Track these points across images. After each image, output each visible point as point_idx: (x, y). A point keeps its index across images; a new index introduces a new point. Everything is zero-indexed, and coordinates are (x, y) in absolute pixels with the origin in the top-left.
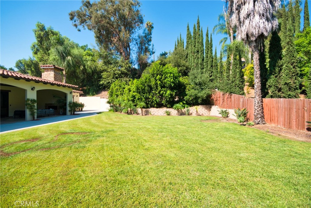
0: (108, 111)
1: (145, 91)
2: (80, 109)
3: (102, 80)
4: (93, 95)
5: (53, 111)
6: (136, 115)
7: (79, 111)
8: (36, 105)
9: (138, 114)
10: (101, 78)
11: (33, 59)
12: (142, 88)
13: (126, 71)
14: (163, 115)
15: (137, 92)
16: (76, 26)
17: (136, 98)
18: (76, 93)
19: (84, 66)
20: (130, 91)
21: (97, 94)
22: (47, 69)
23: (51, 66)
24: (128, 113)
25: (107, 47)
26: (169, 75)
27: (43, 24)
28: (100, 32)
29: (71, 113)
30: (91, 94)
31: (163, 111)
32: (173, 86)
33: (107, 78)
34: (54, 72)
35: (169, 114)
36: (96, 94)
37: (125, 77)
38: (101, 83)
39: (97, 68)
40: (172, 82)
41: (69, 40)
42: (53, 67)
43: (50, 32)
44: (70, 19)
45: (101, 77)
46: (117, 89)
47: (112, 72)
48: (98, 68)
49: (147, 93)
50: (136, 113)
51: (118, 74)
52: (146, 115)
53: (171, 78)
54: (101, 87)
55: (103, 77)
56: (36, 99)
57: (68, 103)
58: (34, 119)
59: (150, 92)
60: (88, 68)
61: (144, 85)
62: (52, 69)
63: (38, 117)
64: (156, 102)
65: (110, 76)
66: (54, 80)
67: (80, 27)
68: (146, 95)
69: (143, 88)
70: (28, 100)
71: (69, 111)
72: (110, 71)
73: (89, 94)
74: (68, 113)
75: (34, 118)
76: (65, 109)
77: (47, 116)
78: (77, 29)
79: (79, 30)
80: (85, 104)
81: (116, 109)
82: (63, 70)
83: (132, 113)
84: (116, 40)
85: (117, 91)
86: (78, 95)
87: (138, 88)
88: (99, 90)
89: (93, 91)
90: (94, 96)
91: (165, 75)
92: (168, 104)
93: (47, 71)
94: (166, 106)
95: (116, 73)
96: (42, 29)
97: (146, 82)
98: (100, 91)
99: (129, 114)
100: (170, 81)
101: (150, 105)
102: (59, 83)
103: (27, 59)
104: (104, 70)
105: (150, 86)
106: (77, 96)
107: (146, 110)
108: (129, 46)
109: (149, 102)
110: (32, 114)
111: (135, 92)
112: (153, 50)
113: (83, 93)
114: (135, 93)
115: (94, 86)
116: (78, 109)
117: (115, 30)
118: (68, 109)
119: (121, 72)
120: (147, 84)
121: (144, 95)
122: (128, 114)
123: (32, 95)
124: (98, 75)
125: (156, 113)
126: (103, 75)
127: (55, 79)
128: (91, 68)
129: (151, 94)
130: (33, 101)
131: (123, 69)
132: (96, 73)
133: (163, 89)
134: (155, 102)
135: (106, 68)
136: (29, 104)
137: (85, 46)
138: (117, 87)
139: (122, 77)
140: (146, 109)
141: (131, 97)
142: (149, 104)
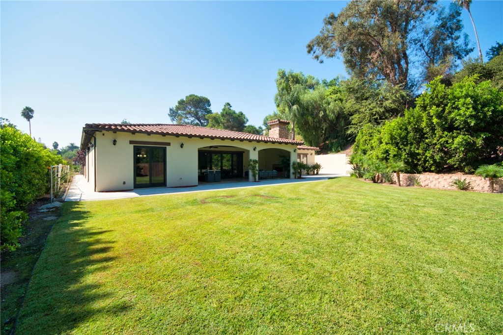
0: (349, 175)
1: (407, 142)
2: (314, 172)
3: (351, 127)
4: (337, 151)
5: (276, 173)
6: (389, 185)
7: (314, 174)
8: (257, 165)
9: (392, 183)
10: (350, 125)
11: (277, 113)
12: (400, 135)
13: (393, 106)
14: (449, 188)
15: (392, 144)
16: (317, 57)
17: (390, 154)
18: (310, 150)
19: (325, 111)
20: (381, 143)
21: (344, 150)
22: (274, 125)
23: (277, 121)
24: (374, 180)
25: (361, 73)
26: (462, 100)
27: (283, 69)
28: (351, 53)
29: (296, 177)
30: (333, 150)
31: (450, 180)
32: (472, 124)
33: (360, 123)
34: (280, 128)
35: (464, 188)
36: (342, 150)
37: (392, 116)
38: (349, 132)
39: (344, 110)
40: (471, 116)
41: (313, 79)
42: (278, 122)
43: (290, 77)
44: (307, 53)
45: (350, 123)
46: (366, 140)
47: (368, 111)
48: (346, 109)
49: (412, 144)
50: (389, 181)
51: (378, 113)
52: (409, 185)
53: (468, 108)
54: (349, 139)
55: (353, 122)
56: (257, 159)
57: (291, 164)
58: (255, 181)
59: (418, 143)
60: (329, 112)
61: (406, 129)
62: (277, 124)
63: (259, 179)
64: (435, 161)
65: (364, 119)
66: (278, 137)
67: (323, 57)
68: (411, 148)
69: (403, 134)
70: (251, 160)
71: (293, 173)
72: (365, 110)
73: (332, 150)
74: (292, 176)
75: (255, 179)
76: (289, 171)
77: (270, 179)
78: (319, 61)
79: (322, 62)
80: (321, 165)
81: (359, 172)
82: (288, 123)
83: (384, 181)
84: (375, 56)
85: (365, 143)
86: (313, 152)
87: (392, 138)
88: (347, 144)
89: (337, 145)
90: (339, 153)
91: (454, 103)
92: (467, 165)
93: (274, 127)
94: (460, 169)
95: (374, 113)
96: (283, 75)
97: (409, 123)
98: (349, 144)
99: (377, 182)
100: (465, 115)
101: (423, 167)
102: (286, 141)
103: (272, 114)
104: (356, 111)
105: (418, 130)
106: (311, 154)
107: (409, 177)
108: (405, 56)
109: (419, 161)
110: (254, 176)
111: (389, 143)
112: (467, 45)
113: (320, 149)
114: (389, 146)
115: (340, 138)
116: (312, 173)
117: (375, 39)
118: (292, 171)
119: (385, 108)
120: (412, 127)
121: (406, 148)
122: (375, 182)
123: (254, 156)
124: (345, 120)
125: (434, 183)
126: (353, 119)
127: (281, 136)
128: (333, 112)
129: (422, 145)
130: (255, 162)
131: (387, 103)
132: (343, 117)
133: (446, 133)
134: (432, 162)
135: (357, 106)
136: (251, 165)
137: (335, 79)
138: (365, 137)
139: (386, 118)
140: (409, 175)
141: (382, 153)
142: (420, 165)
